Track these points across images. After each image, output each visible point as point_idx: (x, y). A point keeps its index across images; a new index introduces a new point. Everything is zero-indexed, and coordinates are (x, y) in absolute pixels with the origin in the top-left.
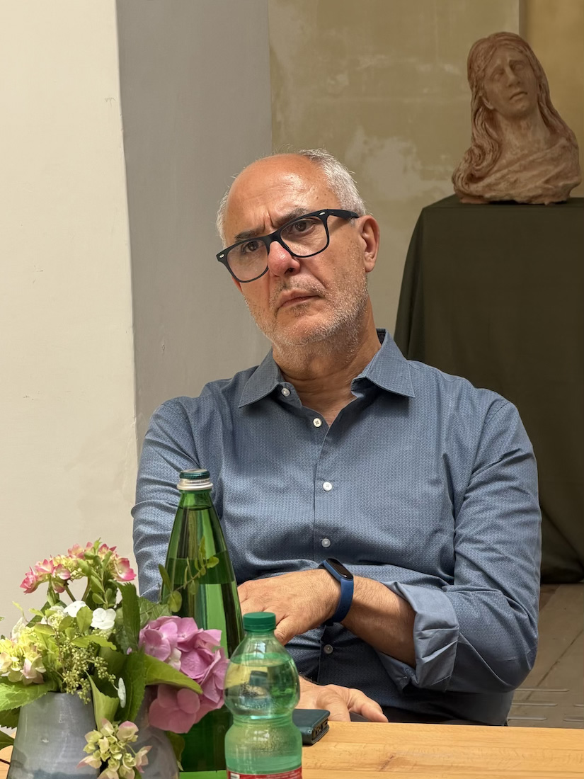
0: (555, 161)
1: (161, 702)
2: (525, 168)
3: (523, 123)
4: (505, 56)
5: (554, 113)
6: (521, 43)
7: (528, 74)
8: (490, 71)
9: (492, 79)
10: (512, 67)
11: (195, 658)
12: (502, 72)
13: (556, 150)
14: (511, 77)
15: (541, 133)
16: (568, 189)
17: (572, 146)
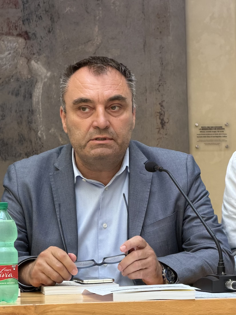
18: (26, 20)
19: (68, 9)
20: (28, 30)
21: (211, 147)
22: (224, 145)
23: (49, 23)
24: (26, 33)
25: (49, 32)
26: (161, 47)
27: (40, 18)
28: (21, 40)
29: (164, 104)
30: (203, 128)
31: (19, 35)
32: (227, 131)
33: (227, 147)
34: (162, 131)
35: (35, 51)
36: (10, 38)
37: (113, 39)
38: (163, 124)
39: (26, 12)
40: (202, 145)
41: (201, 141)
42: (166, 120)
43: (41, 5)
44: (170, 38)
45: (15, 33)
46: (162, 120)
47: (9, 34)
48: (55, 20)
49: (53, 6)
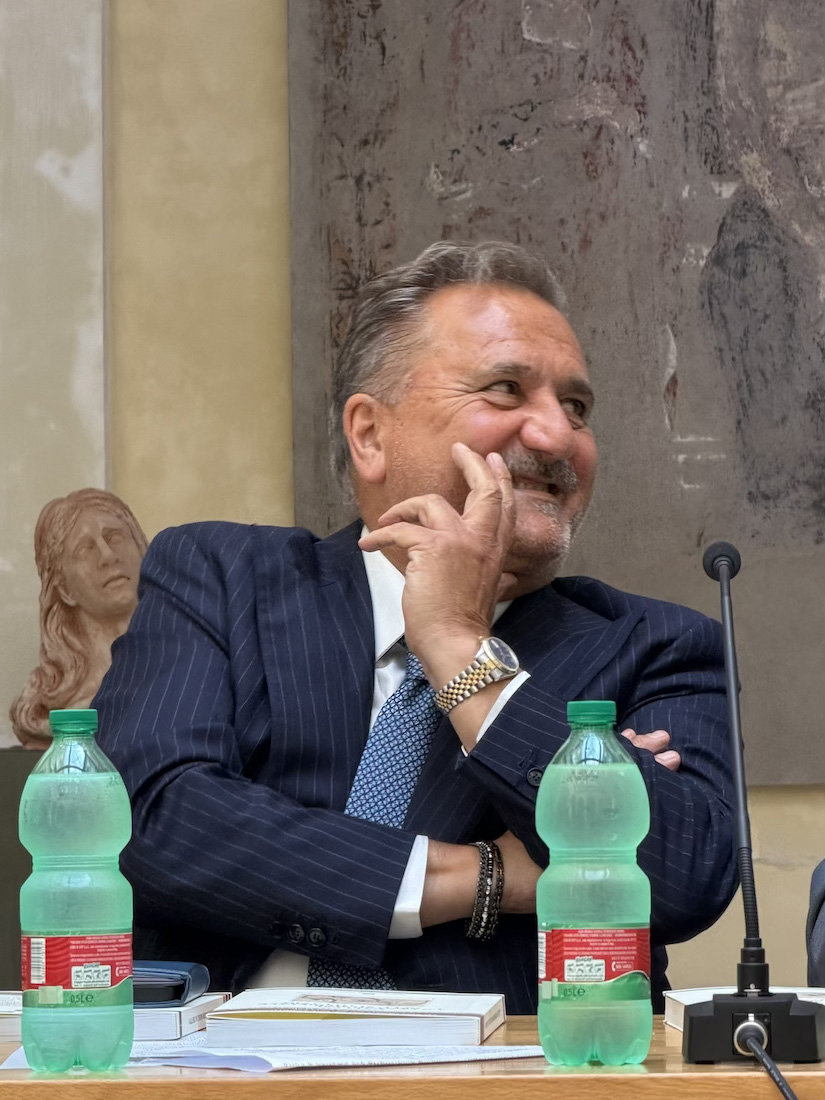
4: (96, 522)
6: (118, 503)
7: (129, 549)
9: (75, 556)
10: (107, 538)
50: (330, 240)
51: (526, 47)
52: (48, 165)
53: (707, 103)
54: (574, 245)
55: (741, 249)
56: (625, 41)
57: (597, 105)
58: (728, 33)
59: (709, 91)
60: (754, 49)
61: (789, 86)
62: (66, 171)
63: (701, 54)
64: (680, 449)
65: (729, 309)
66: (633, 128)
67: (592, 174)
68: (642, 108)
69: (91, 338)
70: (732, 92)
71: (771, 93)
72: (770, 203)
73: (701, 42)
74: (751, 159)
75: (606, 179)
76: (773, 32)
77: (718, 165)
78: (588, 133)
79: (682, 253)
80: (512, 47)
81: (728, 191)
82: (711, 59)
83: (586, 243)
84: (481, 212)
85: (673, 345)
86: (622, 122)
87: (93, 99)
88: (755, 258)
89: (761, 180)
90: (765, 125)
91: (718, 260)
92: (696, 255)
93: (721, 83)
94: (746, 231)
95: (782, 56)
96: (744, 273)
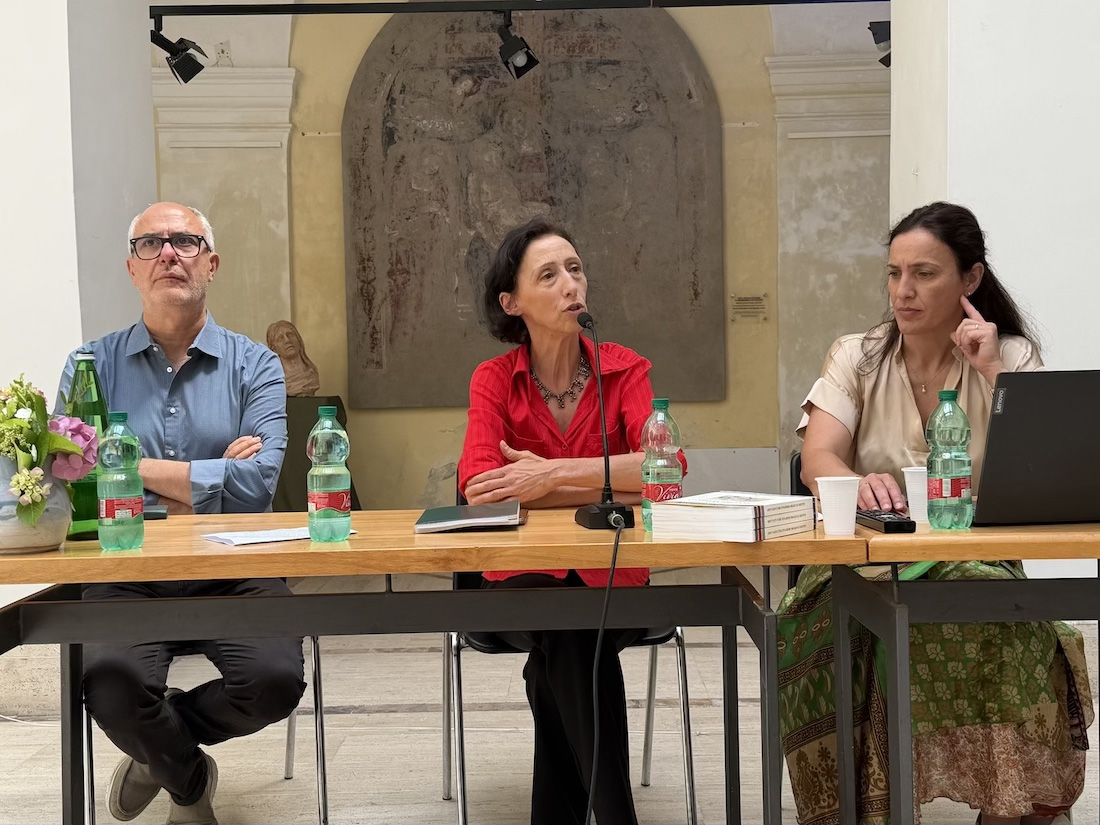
0: (308, 377)
1: (59, 461)
2: (294, 381)
3: (293, 361)
4: (284, 330)
5: (307, 358)
6: (291, 325)
7: (294, 338)
8: (276, 337)
9: (278, 341)
10: (287, 335)
11: (80, 438)
12: (283, 337)
13: (308, 373)
14: (287, 339)
15: (301, 366)
16: (314, 391)
17: (315, 372)
18: (552, 185)
19: (595, 173)
20: (553, 195)
21: (749, 319)
22: (762, 316)
23: (576, 187)
24: (551, 198)
25: (576, 197)
26: (695, 213)
27: (567, 182)
28: (546, 206)
29: (697, 273)
30: (740, 299)
31: (544, 201)
32: (765, 302)
33: (765, 319)
34: (695, 302)
35: (560, 218)
36: (535, 204)
37: (643, 203)
38: (696, 294)
39: (552, 176)
40: (738, 317)
41: (737, 313)
42: (699, 290)
43: (568, 168)
44: (705, 202)
45: (540, 199)
46: (696, 291)
47: (533, 199)
48: (583, 184)
49: (580, 169)
50: (357, 247)
51: (413, 190)
52: (272, 224)
53: (466, 207)
54: (428, 249)
55: (476, 250)
56: (442, 189)
57: (434, 208)
58: (472, 187)
59: (466, 204)
60: (480, 191)
61: (489, 202)
62: (277, 226)
63: (464, 193)
64: (459, 308)
65: (473, 268)
66: (445, 214)
67: (433, 228)
68: (447, 208)
69: (286, 276)
70: (473, 205)
71: (484, 204)
72: (485, 237)
73: (464, 189)
74: (479, 224)
75: (437, 230)
76: (485, 186)
77: (469, 225)
78: (432, 216)
79: (459, 251)
80: (409, 190)
81: (472, 233)
82: (467, 195)
83: (431, 248)
84: (401, 239)
85: (457, 279)
86: (442, 213)
87: (285, 205)
88: (480, 252)
89: (482, 230)
90: (483, 214)
91: (470, 253)
92: (464, 252)
93: (470, 202)
94: (477, 245)
95: (487, 193)
96: (477, 257)
